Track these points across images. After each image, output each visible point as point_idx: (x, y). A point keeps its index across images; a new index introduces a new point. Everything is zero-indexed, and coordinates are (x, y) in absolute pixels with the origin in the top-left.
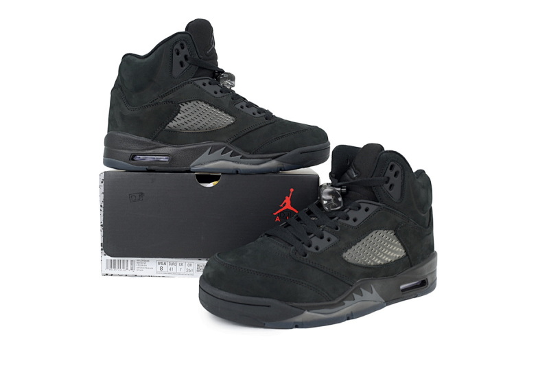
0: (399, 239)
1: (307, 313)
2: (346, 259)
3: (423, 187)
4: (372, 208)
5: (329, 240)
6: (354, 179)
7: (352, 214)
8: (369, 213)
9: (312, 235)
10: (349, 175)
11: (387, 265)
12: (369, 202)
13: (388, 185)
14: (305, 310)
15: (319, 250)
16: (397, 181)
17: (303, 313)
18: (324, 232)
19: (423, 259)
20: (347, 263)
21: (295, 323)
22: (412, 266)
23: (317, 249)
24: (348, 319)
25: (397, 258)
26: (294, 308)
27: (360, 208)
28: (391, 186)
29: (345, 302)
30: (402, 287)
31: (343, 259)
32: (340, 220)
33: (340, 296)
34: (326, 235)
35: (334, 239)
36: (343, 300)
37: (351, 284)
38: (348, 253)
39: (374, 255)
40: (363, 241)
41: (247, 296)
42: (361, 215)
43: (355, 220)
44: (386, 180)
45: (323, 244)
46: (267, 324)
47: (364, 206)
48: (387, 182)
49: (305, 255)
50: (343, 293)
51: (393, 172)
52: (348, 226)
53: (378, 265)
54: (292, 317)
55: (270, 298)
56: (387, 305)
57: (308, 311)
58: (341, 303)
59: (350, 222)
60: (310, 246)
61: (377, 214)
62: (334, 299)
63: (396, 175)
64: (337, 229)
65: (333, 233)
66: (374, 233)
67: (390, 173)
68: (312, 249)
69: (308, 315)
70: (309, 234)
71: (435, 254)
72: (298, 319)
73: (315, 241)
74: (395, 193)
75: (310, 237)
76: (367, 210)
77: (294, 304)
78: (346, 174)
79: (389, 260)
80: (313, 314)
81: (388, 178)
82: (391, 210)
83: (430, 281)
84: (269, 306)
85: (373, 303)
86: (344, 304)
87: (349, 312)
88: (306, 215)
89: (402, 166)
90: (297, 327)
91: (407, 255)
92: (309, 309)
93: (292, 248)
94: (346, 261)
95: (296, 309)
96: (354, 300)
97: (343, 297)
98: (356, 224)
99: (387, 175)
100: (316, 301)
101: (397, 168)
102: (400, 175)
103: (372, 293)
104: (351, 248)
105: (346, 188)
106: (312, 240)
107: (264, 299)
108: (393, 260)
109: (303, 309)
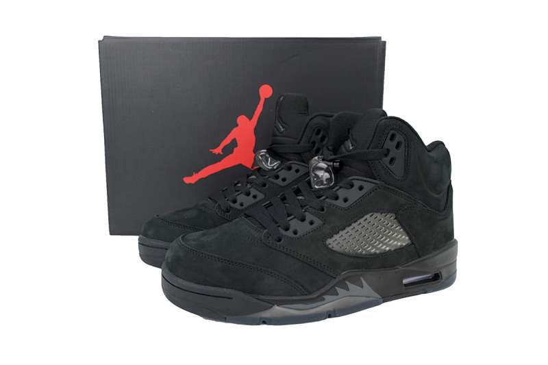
0: (400, 223)
1: (276, 308)
2: (330, 246)
3: (436, 162)
4: (368, 187)
5: (311, 223)
6: (350, 151)
7: (342, 193)
8: (363, 192)
9: (293, 217)
10: (345, 147)
11: (385, 255)
12: (365, 179)
13: (388, 159)
14: (274, 305)
15: (298, 235)
16: (399, 154)
17: (272, 307)
18: (307, 214)
19: (435, 248)
20: (332, 251)
21: (261, 318)
22: (419, 257)
23: (295, 233)
24: (330, 316)
25: (398, 247)
26: (260, 302)
27: (352, 186)
28: (392, 160)
29: (325, 297)
30: (405, 281)
31: (326, 247)
32: (327, 200)
33: (319, 289)
34: (309, 217)
35: (318, 222)
36: (323, 294)
37: (334, 276)
38: (333, 239)
39: (367, 242)
40: (354, 225)
41: (205, 285)
42: (353, 195)
43: (346, 200)
44: (386, 152)
45: (303, 228)
46: (228, 318)
47: (357, 184)
48: (386, 155)
49: (280, 240)
50: (324, 286)
51: (395, 143)
52: (337, 206)
53: (371, 255)
54: (258, 312)
55: (232, 288)
56: (384, 302)
57: (278, 305)
58: (320, 298)
59: (340, 203)
60: (287, 229)
61: (373, 193)
62: (310, 293)
63: (398, 146)
64: (323, 210)
65: (316, 215)
66: (368, 216)
67: (391, 145)
68: (290, 233)
69: (278, 310)
70: (289, 215)
71: (456, 242)
72: (266, 314)
73: (295, 224)
74: (397, 169)
75: (289, 218)
76: (361, 188)
77: (261, 297)
78: (343, 146)
79: (388, 249)
80: (284, 309)
81: (388, 150)
82: (391, 189)
83: (444, 274)
84: (229, 298)
85: (364, 299)
86: (324, 299)
87: (331, 309)
88: (293, 193)
89: (406, 135)
90: (264, 323)
91: (412, 243)
92: (280, 303)
93: (265, 231)
94: (329, 249)
95: (262, 303)
96: (338, 294)
97: (322, 291)
98: (346, 205)
99: (386, 146)
100: (288, 295)
101: (399, 138)
102: (403, 146)
103: (362, 287)
104: (337, 233)
105: (340, 162)
106: (291, 222)
107: (225, 290)
108: (393, 249)
109: (272, 303)
